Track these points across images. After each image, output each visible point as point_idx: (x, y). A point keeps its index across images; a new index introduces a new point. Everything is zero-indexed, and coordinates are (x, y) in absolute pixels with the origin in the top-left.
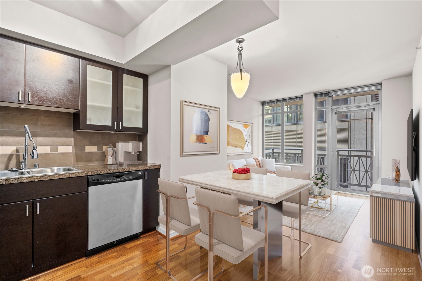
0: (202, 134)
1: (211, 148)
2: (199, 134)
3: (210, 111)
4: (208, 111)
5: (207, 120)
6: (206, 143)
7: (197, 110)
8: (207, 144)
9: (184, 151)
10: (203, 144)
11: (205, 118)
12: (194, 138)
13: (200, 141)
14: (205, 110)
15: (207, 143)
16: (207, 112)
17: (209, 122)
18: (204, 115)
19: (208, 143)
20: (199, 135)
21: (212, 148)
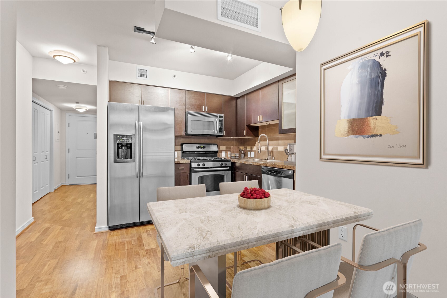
0: (363, 116)
1: (389, 147)
2: (354, 116)
3: (384, 50)
4: (382, 54)
5: (378, 77)
6: (373, 136)
7: (350, 67)
8: (376, 138)
9: (324, 153)
10: (364, 137)
11: (371, 75)
12: (344, 126)
13: (357, 132)
14: (370, 57)
15: (376, 135)
16: (377, 59)
17: (386, 82)
18: (369, 70)
19: (380, 135)
20: (354, 120)
21: (393, 147)
